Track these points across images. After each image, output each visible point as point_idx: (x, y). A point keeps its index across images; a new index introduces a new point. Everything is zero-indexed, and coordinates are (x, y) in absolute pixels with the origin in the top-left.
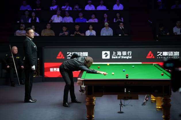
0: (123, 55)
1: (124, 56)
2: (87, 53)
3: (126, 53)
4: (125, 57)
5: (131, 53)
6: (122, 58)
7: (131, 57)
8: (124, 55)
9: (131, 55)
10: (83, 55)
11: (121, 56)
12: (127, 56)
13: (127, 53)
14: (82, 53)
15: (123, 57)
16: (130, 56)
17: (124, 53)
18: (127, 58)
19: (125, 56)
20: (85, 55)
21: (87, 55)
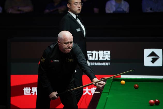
20: (104, 58)
21: (109, 58)
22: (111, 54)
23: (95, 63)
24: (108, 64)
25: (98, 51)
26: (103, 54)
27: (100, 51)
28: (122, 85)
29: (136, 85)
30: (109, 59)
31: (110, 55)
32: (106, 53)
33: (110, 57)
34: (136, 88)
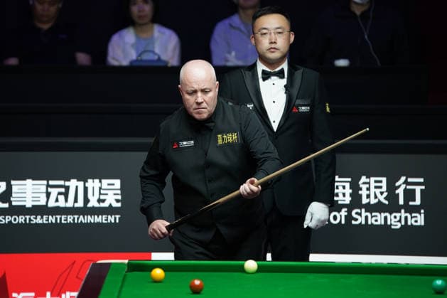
0: (365, 201)
1: (370, 208)
2: (117, 183)
3: (384, 184)
4: (378, 219)
5: (418, 189)
6: (361, 220)
7: (419, 220)
8: (373, 201)
9: (418, 202)
10: (86, 200)
11: (350, 207)
12: (392, 206)
13: (392, 188)
14: (81, 184)
15: (360, 217)
16: (416, 209)
17: (374, 189)
18: (395, 220)
19: (379, 207)
20: (103, 201)
21: (117, 201)
22: (122, 189)
23: (76, 217)
24: (115, 218)
25: (85, 181)
26: (100, 188)
27: (90, 181)
28: (156, 281)
29: (197, 282)
30: (119, 205)
31: (119, 192)
32: (109, 184)
33: (119, 197)
34: (196, 290)
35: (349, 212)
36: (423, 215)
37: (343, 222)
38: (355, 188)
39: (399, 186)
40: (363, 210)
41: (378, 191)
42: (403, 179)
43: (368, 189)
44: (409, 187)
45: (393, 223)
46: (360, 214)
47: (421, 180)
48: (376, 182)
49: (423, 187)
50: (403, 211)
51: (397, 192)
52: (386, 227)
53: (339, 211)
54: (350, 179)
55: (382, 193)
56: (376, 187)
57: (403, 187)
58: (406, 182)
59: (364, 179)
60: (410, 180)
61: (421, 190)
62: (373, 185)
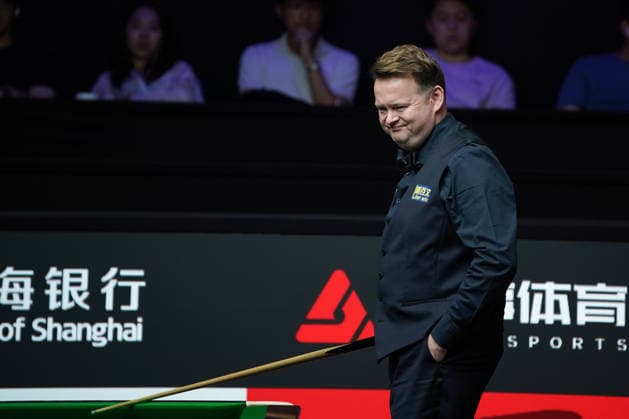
0: (53, 305)
3: (84, 280)
4: (74, 332)
5: (135, 287)
6: (46, 335)
7: (135, 332)
8: (66, 305)
9: (134, 305)
11: (29, 316)
12: (95, 312)
13: (96, 285)
15: (45, 331)
16: (130, 317)
17: (68, 286)
18: (99, 334)
19: (74, 315)
35: (28, 323)
36: (140, 326)
37: (18, 338)
38: (40, 285)
39: (107, 283)
40: (50, 320)
41: (74, 290)
42: (113, 271)
43: (60, 287)
44: (121, 284)
45: (95, 338)
46: (44, 326)
47: (140, 273)
48: (72, 275)
49: (143, 284)
50: (111, 320)
51: (103, 290)
52: (85, 344)
53: (12, 321)
54: (31, 273)
55: (80, 293)
56: (72, 284)
57: (113, 283)
58: (118, 277)
59: (53, 271)
60: (124, 273)
61: (141, 289)
62: (67, 280)
